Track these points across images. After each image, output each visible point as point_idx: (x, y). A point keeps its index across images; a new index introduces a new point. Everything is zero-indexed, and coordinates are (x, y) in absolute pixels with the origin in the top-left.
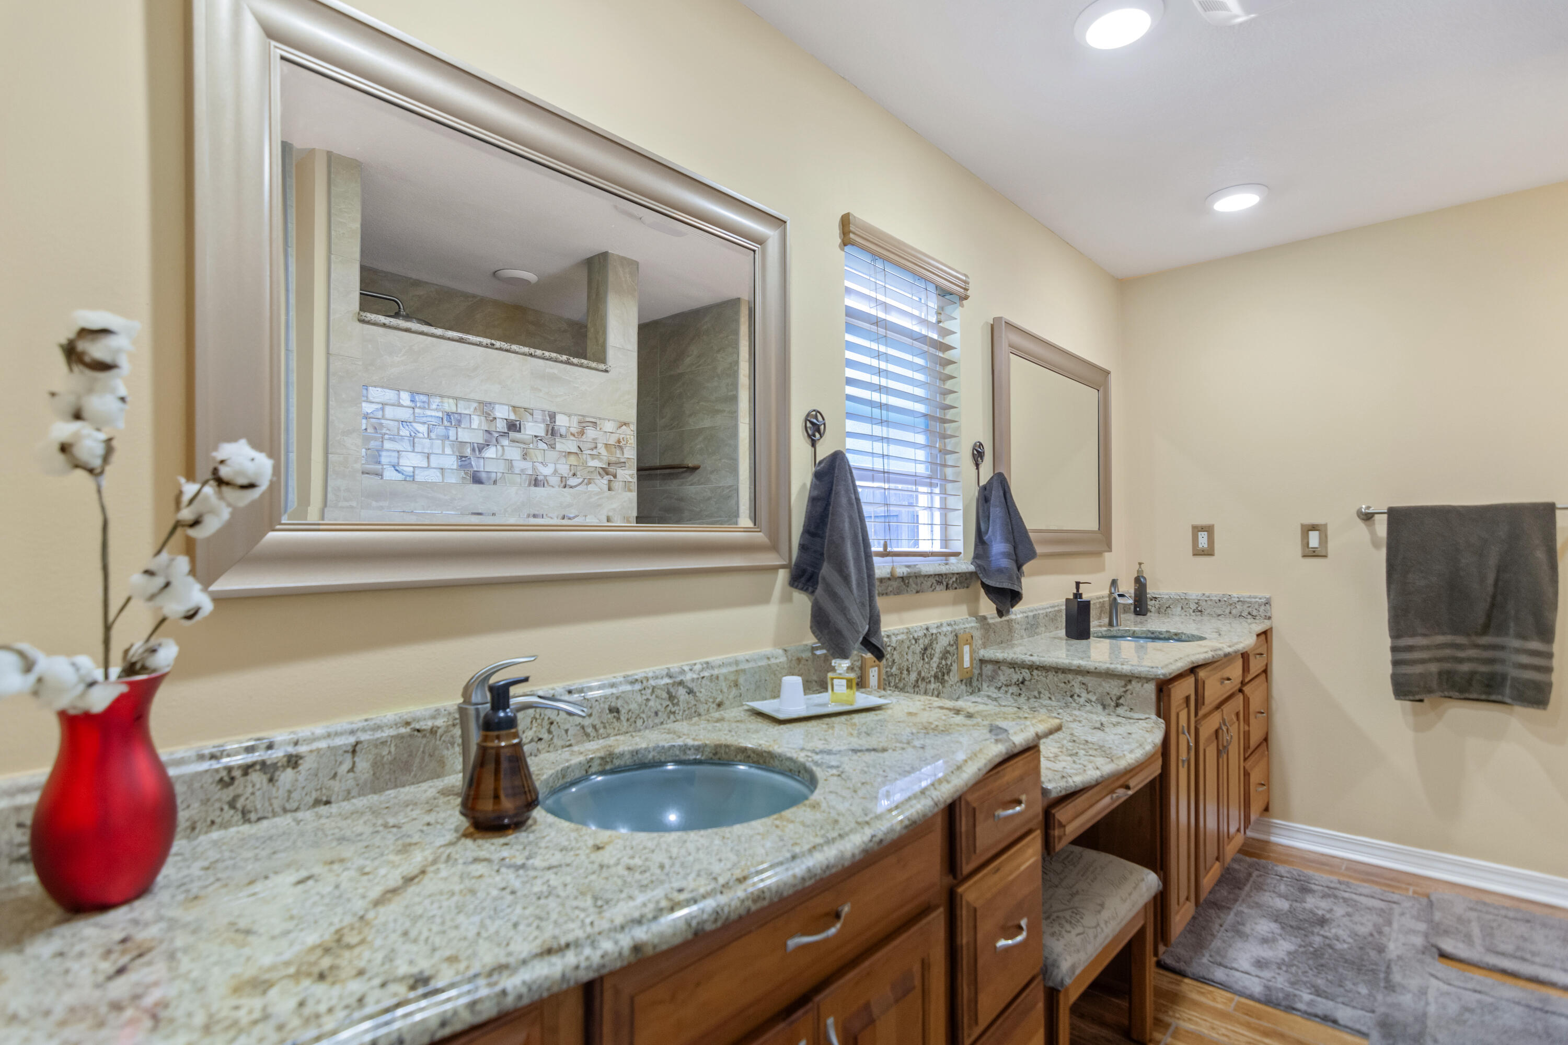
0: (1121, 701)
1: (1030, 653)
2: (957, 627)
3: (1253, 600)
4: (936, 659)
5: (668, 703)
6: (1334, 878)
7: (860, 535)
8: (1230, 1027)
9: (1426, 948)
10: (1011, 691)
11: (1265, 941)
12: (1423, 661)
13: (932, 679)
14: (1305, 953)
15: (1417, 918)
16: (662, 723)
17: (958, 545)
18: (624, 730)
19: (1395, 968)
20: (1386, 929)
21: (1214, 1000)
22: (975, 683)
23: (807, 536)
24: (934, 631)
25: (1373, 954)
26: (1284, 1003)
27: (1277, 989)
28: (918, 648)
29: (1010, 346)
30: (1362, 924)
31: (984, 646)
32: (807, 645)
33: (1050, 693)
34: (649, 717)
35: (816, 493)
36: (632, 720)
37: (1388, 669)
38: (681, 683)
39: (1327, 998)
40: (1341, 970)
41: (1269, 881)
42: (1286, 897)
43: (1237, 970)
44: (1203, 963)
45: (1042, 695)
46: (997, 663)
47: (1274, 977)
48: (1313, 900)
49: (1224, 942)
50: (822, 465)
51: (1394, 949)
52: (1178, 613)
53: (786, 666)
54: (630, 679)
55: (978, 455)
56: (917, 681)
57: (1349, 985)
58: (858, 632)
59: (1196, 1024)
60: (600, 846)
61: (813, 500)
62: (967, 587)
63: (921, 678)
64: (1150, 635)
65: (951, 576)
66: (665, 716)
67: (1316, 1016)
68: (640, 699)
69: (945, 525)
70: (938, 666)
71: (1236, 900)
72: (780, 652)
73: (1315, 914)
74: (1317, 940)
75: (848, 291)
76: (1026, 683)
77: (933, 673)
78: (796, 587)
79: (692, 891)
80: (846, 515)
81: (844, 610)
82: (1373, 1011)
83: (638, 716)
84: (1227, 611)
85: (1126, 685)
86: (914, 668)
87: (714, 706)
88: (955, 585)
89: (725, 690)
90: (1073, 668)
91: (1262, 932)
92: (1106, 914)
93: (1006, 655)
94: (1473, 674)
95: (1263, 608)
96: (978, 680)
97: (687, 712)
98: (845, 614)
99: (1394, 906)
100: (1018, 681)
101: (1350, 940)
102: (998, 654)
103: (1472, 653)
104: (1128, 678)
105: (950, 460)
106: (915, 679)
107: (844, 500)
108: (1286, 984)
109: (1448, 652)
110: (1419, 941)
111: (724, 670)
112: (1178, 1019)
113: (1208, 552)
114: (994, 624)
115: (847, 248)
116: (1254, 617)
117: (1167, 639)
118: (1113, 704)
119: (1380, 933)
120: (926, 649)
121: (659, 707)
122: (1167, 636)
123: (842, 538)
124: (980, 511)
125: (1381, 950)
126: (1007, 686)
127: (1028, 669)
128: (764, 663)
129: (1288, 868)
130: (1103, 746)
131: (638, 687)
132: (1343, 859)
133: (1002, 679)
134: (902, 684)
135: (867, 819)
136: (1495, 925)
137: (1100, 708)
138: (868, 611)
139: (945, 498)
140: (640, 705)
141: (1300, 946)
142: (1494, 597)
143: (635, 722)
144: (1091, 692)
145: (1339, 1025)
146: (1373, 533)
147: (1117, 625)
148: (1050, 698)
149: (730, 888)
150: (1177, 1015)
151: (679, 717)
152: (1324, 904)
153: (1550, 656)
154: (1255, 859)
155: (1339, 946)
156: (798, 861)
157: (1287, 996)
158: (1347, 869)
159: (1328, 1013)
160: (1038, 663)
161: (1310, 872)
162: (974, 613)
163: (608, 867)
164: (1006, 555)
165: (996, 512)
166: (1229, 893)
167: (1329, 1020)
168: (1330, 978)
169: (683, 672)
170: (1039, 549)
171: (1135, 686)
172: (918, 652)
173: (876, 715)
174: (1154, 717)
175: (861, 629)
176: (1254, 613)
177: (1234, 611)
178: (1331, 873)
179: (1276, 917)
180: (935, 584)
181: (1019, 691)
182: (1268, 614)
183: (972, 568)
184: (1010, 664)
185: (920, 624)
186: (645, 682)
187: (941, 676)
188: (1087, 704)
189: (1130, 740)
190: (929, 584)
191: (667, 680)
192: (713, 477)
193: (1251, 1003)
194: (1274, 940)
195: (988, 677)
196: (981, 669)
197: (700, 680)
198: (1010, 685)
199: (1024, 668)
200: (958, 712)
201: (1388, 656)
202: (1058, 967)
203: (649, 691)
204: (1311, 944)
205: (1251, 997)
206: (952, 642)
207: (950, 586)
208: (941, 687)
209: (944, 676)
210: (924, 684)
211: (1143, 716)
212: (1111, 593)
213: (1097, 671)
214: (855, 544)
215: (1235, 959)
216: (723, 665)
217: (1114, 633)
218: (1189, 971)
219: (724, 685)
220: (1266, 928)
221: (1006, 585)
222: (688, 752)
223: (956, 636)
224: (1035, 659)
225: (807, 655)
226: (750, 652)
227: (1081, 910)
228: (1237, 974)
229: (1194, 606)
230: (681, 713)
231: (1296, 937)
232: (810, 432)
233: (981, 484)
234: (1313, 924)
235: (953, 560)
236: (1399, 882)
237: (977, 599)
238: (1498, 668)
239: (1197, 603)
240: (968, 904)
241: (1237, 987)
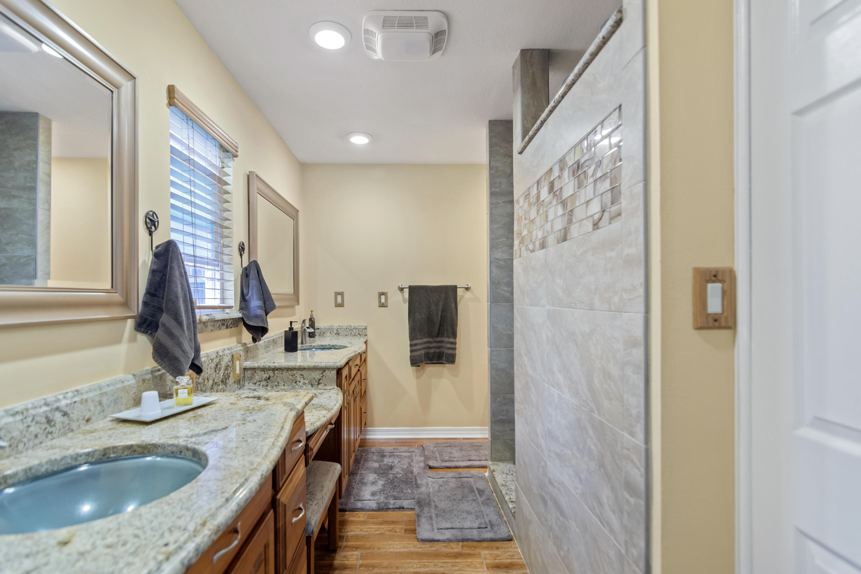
0: (320, 381)
1: (272, 362)
2: (233, 351)
3: (360, 327)
4: (222, 371)
5: (46, 426)
6: (392, 448)
7: (188, 296)
8: (367, 527)
9: (425, 466)
10: (262, 384)
11: (373, 483)
12: (420, 350)
13: (220, 383)
14: (387, 483)
15: (420, 456)
16: (41, 443)
17: (231, 302)
18: (6, 454)
19: (418, 478)
20: (412, 464)
21: (359, 517)
22: (241, 383)
23: (148, 296)
24: (221, 354)
25: (410, 475)
26: (385, 508)
27: (381, 502)
28: (213, 365)
29: (258, 189)
30: (404, 464)
31: (246, 360)
32: (147, 370)
33: (284, 382)
34: (29, 440)
35: (155, 267)
36: (14, 445)
37: (409, 354)
38: (58, 409)
39: (398, 499)
40: (401, 486)
41: (369, 456)
42: (377, 461)
43: (365, 500)
44: (352, 502)
45: (279, 384)
46: (254, 369)
47: (379, 498)
48: (387, 459)
49: (358, 489)
50: (159, 249)
51: (416, 470)
52: (329, 335)
53: (135, 386)
54: (11, 412)
55: (241, 249)
56: (212, 385)
57: (405, 491)
58: (189, 358)
59: (354, 531)
60: (66, 540)
61: (153, 272)
62: (237, 327)
63: (215, 383)
64: (321, 347)
65: (229, 320)
66: (44, 437)
67: (397, 508)
68: (21, 427)
69: (223, 290)
70: (223, 375)
71: (359, 469)
72: (131, 377)
73: (388, 465)
74: (391, 476)
75: (172, 136)
76: (271, 378)
77: (220, 379)
78: (140, 331)
79: (175, 542)
80: (179, 283)
81: (179, 345)
82: (414, 498)
83: (20, 441)
84: (350, 333)
85: (323, 373)
86: (211, 378)
87: (84, 422)
88: (231, 326)
89: (92, 408)
90: (297, 367)
91: (371, 480)
92: (325, 490)
93: (259, 364)
94: (435, 352)
95: (364, 331)
96: (243, 380)
97: (62, 431)
98: (181, 347)
99: (413, 453)
100: (266, 378)
101: (402, 472)
102: (254, 364)
103: (434, 345)
104: (324, 369)
105: (226, 250)
106: (212, 384)
107: (177, 273)
108: (384, 499)
109: (427, 345)
110: (422, 465)
111: (91, 395)
112: (347, 532)
113: (341, 305)
114: (250, 347)
115: (171, 107)
116: (360, 335)
117: (330, 348)
118: (316, 383)
119: (410, 466)
120: (217, 365)
121: (39, 430)
122: (329, 347)
123: (177, 297)
124: (244, 282)
125: (412, 472)
126: (260, 381)
127: (272, 370)
128: (120, 386)
129: (375, 448)
130: (322, 405)
131: (19, 417)
132: (393, 439)
133: (257, 378)
134: (204, 388)
135: (255, 466)
136: (442, 451)
137: (310, 386)
138: (194, 344)
139: (223, 274)
140: (21, 432)
141: (386, 481)
142: (441, 322)
143: (17, 446)
144: (305, 379)
145: (405, 509)
146: (403, 296)
147: (305, 343)
148: (284, 385)
149: (199, 531)
150: (346, 531)
151: (55, 435)
152: (391, 460)
153: (455, 343)
154: (363, 448)
155: (399, 476)
156: (230, 502)
157: (386, 504)
158: (395, 442)
159: (401, 505)
160: (278, 367)
161: (383, 448)
162: (239, 342)
163: (89, 552)
164: (259, 307)
165: (253, 282)
166: (356, 466)
167: (402, 508)
168: (398, 490)
169: (58, 400)
170: (277, 304)
171: (327, 373)
172: (213, 367)
173: (211, 408)
174: (336, 387)
175: (190, 356)
176: (360, 334)
177: (352, 333)
178: (390, 446)
179: (375, 471)
180: (221, 325)
181: (267, 384)
182: (366, 334)
183: (240, 315)
184: (262, 369)
185: (213, 350)
186: (25, 413)
187: (224, 382)
188: (304, 385)
189: (332, 400)
190: (218, 325)
191: (45, 408)
192: (8, 248)
193: (373, 513)
194: (376, 482)
195: (248, 378)
196: (244, 373)
197: (73, 404)
198: (262, 381)
199: (269, 370)
200: (259, 398)
201: (408, 348)
202: (310, 524)
203: (29, 419)
204: (389, 479)
205: (373, 510)
206: (230, 360)
207: (228, 326)
208: (225, 387)
209: (226, 380)
210: (216, 386)
211: (332, 388)
212: (302, 327)
213: (309, 367)
214: (185, 301)
215: (364, 496)
216: (90, 391)
217: (304, 348)
218: (347, 508)
219: (91, 406)
220: (372, 478)
221: (260, 324)
222: (79, 459)
223: (233, 356)
224: (276, 364)
225: (149, 376)
226: (109, 379)
227: (313, 492)
228: (366, 502)
229: (335, 332)
230: (57, 432)
231: (384, 478)
232: (149, 226)
233: (243, 267)
234: (388, 470)
235: (227, 311)
236: (412, 443)
237: (240, 333)
238: (442, 350)
239: (337, 330)
240: (282, 503)
241: (367, 508)
